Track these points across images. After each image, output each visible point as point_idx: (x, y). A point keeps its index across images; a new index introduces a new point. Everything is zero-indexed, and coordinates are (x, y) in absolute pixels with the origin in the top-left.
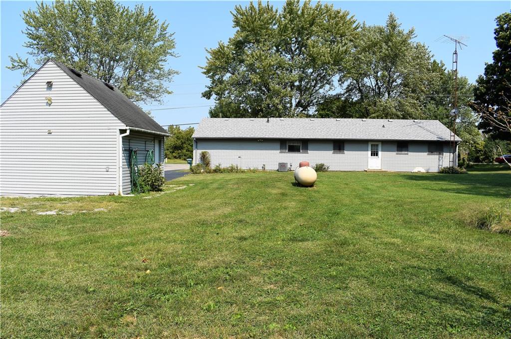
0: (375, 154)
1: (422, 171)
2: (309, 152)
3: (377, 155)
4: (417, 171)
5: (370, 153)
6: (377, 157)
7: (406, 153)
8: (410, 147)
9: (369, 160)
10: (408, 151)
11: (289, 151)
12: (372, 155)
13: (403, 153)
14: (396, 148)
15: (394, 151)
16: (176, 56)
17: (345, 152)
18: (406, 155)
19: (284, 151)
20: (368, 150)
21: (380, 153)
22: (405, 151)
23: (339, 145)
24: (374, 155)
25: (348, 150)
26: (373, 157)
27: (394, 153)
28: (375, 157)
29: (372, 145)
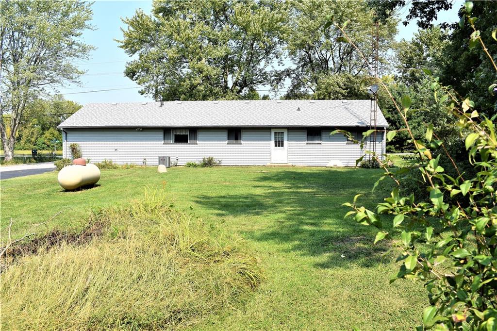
0: (279, 144)
1: (338, 165)
2: (198, 142)
3: (282, 146)
4: (332, 166)
5: (273, 142)
6: (282, 148)
7: (320, 142)
8: (324, 135)
9: (273, 152)
10: (321, 140)
11: (175, 142)
12: (276, 146)
13: (314, 142)
14: (305, 136)
15: (304, 140)
16: (94, 28)
17: (242, 142)
18: (319, 146)
19: (169, 141)
20: (270, 140)
21: (286, 143)
22: (318, 140)
23: (234, 133)
24: (279, 146)
25: (245, 140)
26: (278, 148)
27: (304, 143)
28: (281, 148)
29: (275, 133)
